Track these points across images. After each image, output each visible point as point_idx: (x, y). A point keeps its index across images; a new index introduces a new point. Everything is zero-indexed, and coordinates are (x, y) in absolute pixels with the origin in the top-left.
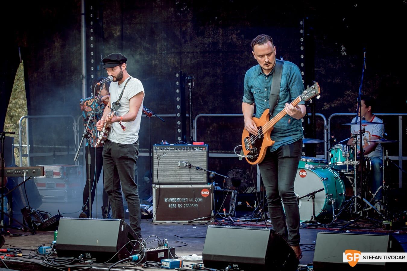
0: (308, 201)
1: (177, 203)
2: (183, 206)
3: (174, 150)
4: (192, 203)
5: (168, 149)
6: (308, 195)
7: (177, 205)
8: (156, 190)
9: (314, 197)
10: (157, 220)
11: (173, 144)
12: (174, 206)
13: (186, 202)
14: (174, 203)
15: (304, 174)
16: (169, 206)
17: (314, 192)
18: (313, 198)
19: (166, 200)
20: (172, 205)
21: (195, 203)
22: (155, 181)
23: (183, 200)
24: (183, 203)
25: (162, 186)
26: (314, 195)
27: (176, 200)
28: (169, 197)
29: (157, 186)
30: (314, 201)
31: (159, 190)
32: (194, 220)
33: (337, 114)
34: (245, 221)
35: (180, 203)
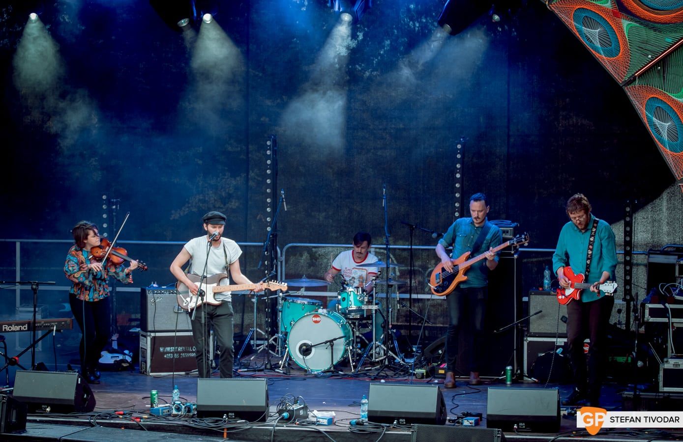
0: (327, 348)
1: (173, 353)
2: (180, 355)
3: (169, 294)
4: (189, 352)
5: (163, 293)
6: (326, 343)
7: (173, 356)
8: (151, 339)
9: (333, 344)
10: (151, 372)
11: (165, 287)
12: (170, 356)
13: (183, 352)
14: (171, 353)
15: (318, 319)
16: (165, 356)
17: (332, 339)
18: (332, 346)
19: (161, 349)
20: (167, 355)
21: (193, 352)
22: (150, 328)
23: (180, 349)
24: (180, 353)
25: (158, 334)
26: (333, 342)
27: (172, 349)
28: (165, 346)
29: (153, 334)
30: (332, 349)
31: (154, 339)
32: (193, 371)
33: (295, 244)
34: (247, 371)
35: (177, 352)
